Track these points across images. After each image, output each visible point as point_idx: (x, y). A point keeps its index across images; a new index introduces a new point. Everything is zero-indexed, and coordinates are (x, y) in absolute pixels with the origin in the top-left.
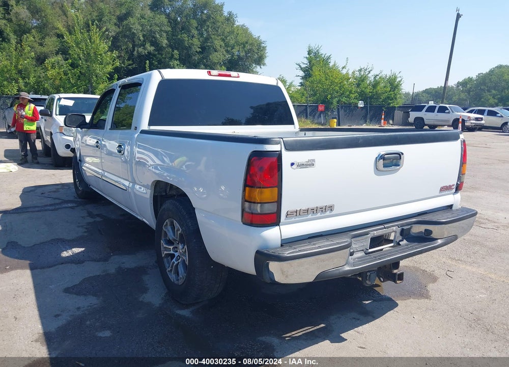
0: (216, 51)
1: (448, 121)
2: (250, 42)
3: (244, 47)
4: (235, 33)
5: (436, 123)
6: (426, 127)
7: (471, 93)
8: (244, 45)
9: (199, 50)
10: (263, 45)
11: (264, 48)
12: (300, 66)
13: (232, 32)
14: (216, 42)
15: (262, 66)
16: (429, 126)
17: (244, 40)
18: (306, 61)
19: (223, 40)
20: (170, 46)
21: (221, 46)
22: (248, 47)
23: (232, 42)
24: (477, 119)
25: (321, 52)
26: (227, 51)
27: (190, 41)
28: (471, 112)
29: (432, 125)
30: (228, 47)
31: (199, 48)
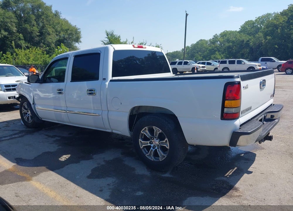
0: (49, 35)
1: (189, 69)
2: (70, 29)
3: (67, 32)
4: (60, 24)
5: (183, 70)
6: (178, 73)
7: (189, 54)
8: (67, 30)
9: (38, 34)
10: (79, 30)
11: (80, 32)
12: (104, 42)
13: (59, 23)
14: (49, 29)
15: (79, 43)
16: (179, 72)
17: (66, 28)
18: (107, 39)
19: (54, 28)
20: (18, 32)
21: (52, 31)
22: (69, 32)
23: (59, 29)
24: (203, 67)
25: (114, 34)
26: (57, 35)
27: (32, 28)
28: (199, 63)
29: (181, 72)
30: (57, 32)
31: (38, 32)
